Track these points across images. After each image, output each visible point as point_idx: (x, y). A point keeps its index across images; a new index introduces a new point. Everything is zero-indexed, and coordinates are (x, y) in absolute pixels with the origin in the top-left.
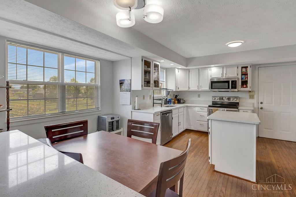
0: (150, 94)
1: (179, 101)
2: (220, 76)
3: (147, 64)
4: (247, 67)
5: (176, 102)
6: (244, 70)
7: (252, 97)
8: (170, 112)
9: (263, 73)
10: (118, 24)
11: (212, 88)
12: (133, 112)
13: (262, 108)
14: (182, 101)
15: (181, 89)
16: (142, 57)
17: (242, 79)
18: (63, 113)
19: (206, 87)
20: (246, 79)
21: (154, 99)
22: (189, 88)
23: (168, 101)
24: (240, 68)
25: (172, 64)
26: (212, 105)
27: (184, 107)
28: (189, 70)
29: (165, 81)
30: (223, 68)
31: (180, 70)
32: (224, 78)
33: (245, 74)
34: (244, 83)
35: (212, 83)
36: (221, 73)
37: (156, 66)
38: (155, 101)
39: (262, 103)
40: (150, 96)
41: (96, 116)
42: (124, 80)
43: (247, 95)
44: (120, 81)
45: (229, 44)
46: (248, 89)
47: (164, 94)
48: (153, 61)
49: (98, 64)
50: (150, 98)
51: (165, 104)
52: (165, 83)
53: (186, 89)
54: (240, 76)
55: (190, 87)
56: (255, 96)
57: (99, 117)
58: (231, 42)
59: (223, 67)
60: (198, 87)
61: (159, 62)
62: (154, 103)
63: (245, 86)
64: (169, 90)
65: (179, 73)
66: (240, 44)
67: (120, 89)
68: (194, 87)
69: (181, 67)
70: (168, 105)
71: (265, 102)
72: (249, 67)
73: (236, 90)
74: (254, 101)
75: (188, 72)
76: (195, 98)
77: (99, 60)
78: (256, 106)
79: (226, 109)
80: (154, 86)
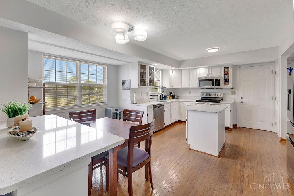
0: (147, 91)
1: (173, 97)
2: (206, 75)
3: (143, 67)
4: (228, 68)
5: (171, 97)
6: (226, 70)
7: (233, 93)
8: (162, 105)
9: (243, 73)
10: (116, 41)
11: (199, 86)
12: (132, 106)
13: (242, 103)
14: (175, 97)
15: (174, 87)
16: (139, 62)
17: (224, 77)
18: (80, 106)
19: (195, 85)
20: (228, 78)
21: (150, 96)
22: (181, 85)
23: (163, 97)
24: (223, 69)
25: (165, 67)
26: (201, 100)
27: (176, 102)
28: (181, 70)
29: (161, 80)
30: (209, 69)
31: (173, 71)
32: (210, 77)
33: (226, 73)
34: (226, 81)
35: (200, 81)
36: (208, 72)
37: (151, 69)
38: (151, 97)
39: (242, 98)
40: (147, 93)
41: (104, 109)
42: (125, 80)
43: (230, 92)
44: (123, 81)
45: (209, 50)
46: (229, 86)
47: (160, 91)
48: (148, 64)
50: (147, 95)
51: (160, 99)
52: (161, 82)
53: (179, 87)
54: (222, 76)
55: (182, 85)
56: (237, 92)
57: (106, 109)
58: (209, 49)
59: (209, 68)
60: (189, 85)
61: (154, 65)
62: (150, 99)
63: (227, 84)
64: (164, 88)
65: (173, 73)
66: (217, 50)
67: (123, 88)
68: (185, 85)
69: (174, 68)
70: (163, 100)
71: (244, 97)
72: (230, 68)
73: (219, 87)
74: (235, 96)
75: (180, 72)
76: (186, 94)
77: (107, 65)
78: (237, 100)
79: (210, 103)
80: (150, 85)
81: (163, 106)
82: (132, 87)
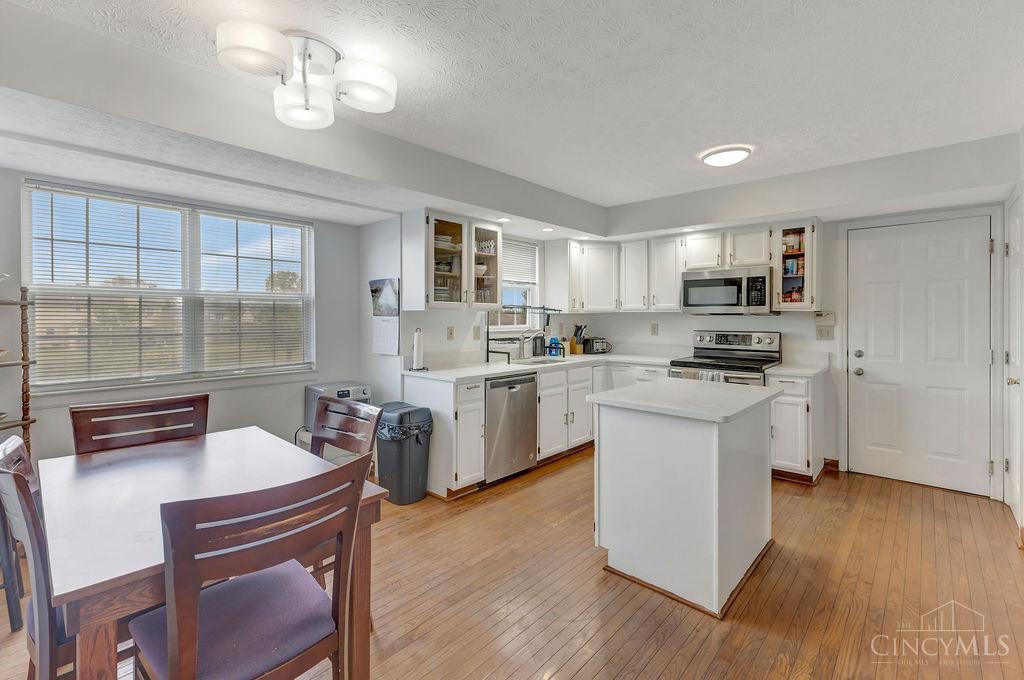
0: (476, 323)
1: (587, 346)
2: (712, 263)
3: (446, 229)
4: (800, 232)
5: (580, 347)
6: (792, 240)
7: (825, 333)
8: (530, 378)
9: (864, 252)
11: (686, 304)
12: (406, 379)
13: (859, 373)
14: (597, 346)
15: (590, 307)
16: (428, 210)
17: (786, 271)
18: (197, 375)
19: (671, 300)
20: (800, 273)
21: (488, 340)
22: (619, 303)
23: (547, 344)
24: (778, 234)
25: (548, 231)
26: (692, 360)
27: (594, 365)
28: (618, 245)
29: (537, 282)
30: (723, 236)
31: (586, 247)
32: (727, 268)
33: (794, 256)
34: (793, 287)
35: (689, 284)
36: (718, 251)
37: (484, 237)
38: (493, 346)
39: (860, 355)
40: (477, 330)
41: (303, 386)
42: (382, 282)
43: (809, 328)
44: (372, 283)
45: (709, 155)
46: (806, 305)
47: (534, 322)
48: (471, 221)
49: (310, 234)
50: (477, 336)
51: (535, 354)
52: (537, 287)
53: (610, 307)
54: (777, 264)
55: (622, 299)
56: (838, 331)
57: (306, 388)
58: (712, 150)
59: (722, 233)
60: (648, 298)
61: (500, 225)
62: (488, 352)
63: (795, 296)
64: (549, 312)
65: (582, 254)
66: (743, 155)
67: (375, 308)
68: (632, 303)
69: (585, 238)
70: (547, 357)
71: (870, 351)
72: (808, 230)
73: (765, 309)
74: (834, 347)
75: (614, 252)
76: (642, 337)
77: (312, 224)
78: (839, 364)
79: (722, 373)
80: (478, 299)
81: (533, 380)
82: (405, 307)
